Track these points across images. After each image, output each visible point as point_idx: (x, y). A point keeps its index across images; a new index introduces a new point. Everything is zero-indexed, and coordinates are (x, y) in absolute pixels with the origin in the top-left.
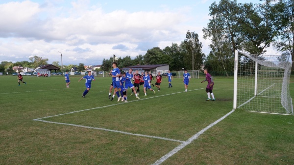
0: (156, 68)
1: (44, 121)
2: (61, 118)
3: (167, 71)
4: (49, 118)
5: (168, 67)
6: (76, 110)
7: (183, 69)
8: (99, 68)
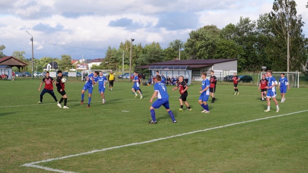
0: (211, 65)
1: (46, 168)
2: (76, 163)
3: (233, 72)
4: (53, 162)
5: (234, 64)
6: (96, 148)
7: (264, 67)
8: (98, 64)
